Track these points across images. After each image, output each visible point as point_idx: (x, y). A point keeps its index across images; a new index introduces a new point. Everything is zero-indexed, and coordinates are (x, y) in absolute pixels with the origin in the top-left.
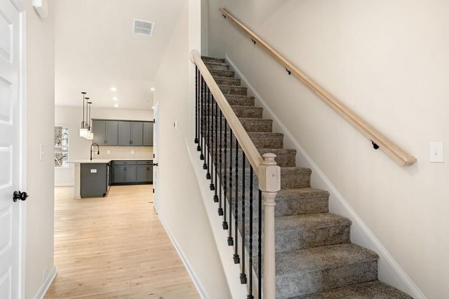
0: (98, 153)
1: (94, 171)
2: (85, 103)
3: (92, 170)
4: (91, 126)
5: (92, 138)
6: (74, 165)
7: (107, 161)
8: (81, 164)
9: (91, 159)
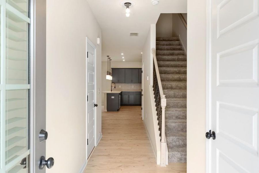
0: (115, 88)
1: (113, 97)
2: (109, 60)
3: (112, 97)
4: (111, 72)
5: (112, 79)
6: (104, 94)
7: (119, 92)
8: (107, 93)
9: (111, 91)
